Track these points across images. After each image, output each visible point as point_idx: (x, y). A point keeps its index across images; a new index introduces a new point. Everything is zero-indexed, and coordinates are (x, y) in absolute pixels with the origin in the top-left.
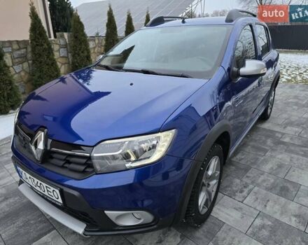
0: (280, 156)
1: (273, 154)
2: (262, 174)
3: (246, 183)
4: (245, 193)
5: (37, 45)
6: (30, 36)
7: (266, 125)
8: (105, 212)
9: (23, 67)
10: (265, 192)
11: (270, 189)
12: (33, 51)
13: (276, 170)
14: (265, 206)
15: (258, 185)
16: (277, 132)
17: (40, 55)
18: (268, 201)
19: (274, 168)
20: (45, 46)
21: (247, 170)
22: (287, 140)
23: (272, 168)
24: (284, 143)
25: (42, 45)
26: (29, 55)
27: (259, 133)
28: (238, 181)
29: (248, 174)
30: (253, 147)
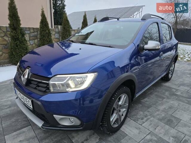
0: (172, 102)
1: (168, 100)
2: (157, 111)
3: (147, 115)
4: (144, 120)
5: (43, 31)
6: (40, 25)
7: (167, 84)
8: (54, 115)
9: (34, 42)
10: (157, 121)
11: (160, 120)
12: (41, 33)
13: (167, 109)
14: (155, 129)
15: (154, 117)
16: (173, 88)
17: (44, 36)
18: (158, 126)
19: (166, 109)
20: (47, 31)
21: (148, 107)
22: (179, 93)
23: (165, 108)
24: (176, 95)
25: (46, 31)
26: (39, 36)
27: (162, 88)
28: (141, 113)
29: (149, 110)
30: (156, 95)
